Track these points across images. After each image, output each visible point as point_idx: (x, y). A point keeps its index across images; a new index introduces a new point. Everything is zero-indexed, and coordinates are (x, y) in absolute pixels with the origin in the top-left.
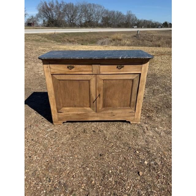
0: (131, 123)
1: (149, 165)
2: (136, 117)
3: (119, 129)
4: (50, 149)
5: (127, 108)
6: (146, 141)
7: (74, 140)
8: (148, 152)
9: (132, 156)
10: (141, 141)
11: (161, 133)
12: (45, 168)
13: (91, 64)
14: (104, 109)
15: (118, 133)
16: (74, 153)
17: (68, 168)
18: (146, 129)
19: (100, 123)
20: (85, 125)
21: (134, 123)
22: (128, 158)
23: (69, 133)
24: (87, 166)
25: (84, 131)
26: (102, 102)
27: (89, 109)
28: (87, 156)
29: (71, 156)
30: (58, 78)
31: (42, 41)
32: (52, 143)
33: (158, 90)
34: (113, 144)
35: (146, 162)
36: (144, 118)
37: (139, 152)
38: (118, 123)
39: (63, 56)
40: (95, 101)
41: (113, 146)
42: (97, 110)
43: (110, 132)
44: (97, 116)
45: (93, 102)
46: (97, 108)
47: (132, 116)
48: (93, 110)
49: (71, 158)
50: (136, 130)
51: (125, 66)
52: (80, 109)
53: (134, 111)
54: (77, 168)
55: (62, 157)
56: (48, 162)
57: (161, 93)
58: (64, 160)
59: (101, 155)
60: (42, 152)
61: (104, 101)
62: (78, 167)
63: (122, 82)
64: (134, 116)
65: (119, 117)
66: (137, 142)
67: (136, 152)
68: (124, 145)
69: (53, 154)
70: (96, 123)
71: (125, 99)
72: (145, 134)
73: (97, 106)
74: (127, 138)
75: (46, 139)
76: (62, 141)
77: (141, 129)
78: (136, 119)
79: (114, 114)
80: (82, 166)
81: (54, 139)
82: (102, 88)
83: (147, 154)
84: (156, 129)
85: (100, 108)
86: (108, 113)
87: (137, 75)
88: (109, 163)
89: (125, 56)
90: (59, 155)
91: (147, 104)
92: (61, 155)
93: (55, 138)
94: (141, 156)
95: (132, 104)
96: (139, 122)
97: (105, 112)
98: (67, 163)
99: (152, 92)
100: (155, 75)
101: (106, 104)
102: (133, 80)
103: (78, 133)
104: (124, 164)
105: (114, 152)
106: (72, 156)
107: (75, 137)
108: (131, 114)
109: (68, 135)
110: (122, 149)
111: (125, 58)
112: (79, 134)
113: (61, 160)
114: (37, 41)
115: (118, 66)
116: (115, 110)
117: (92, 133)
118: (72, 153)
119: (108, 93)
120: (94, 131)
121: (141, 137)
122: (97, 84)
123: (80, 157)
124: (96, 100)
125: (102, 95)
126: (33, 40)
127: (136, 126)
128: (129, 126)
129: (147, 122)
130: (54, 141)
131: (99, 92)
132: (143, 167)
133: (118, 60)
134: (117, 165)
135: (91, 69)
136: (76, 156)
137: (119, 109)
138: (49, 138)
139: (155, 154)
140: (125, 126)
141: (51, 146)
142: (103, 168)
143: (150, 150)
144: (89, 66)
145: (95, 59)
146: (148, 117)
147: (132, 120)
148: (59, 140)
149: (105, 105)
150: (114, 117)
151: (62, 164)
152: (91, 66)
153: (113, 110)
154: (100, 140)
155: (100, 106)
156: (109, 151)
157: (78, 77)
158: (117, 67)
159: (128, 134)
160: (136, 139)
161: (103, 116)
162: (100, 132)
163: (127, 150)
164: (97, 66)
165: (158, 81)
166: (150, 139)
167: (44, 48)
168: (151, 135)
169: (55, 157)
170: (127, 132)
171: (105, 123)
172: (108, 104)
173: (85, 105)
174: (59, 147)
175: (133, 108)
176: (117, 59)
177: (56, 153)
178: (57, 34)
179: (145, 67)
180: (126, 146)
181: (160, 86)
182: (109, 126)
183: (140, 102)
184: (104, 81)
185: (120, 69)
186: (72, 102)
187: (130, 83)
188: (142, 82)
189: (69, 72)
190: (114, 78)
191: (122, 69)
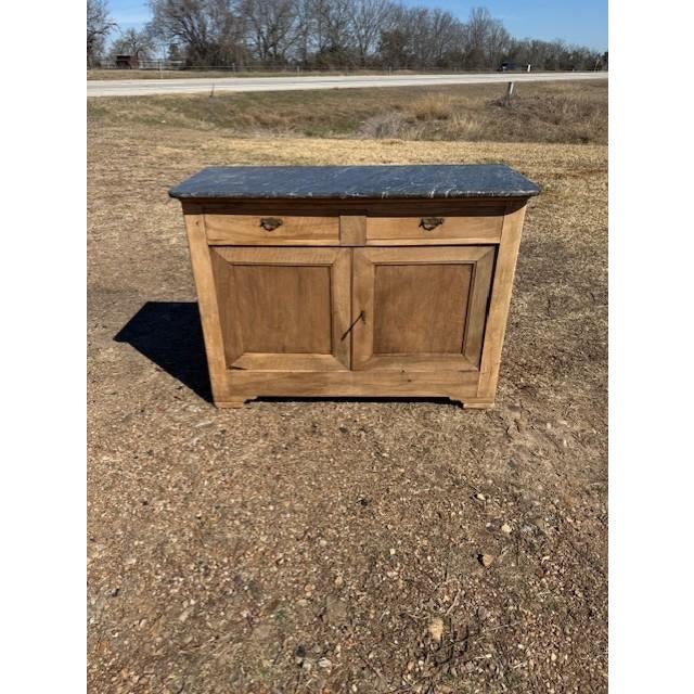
0: (465, 406)
1: (517, 535)
2: (481, 387)
3: (425, 426)
4: (206, 483)
5: (451, 357)
6: (511, 463)
7: (279, 456)
8: (515, 497)
9: (462, 507)
10: (494, 464)
11: (561, 440)
12: (191, 535)
13: (337, 214)
14: (375, 359)
15: (423, 437)
16: (282, 495)
17: (263, 539)
18: (512, 425)
19: (365, 406)
20: (315, 410)
21: (477, 406)
22: (449, 515)
23: (266, 435)
24: (320, 535)
25: (314, 430)
26: (370, 337)
27: (328, 358)
28: (321, 506)
29: (269, 504)
30: (230, 260)
31: (167, 124)
32: (212, 462)
33: (565, 299)
34: (403, 470)
35: (507, 529)
36: (511, 391)
37: (487, 498)
38: (425, 406)
39: (246, 189)
40: (349, 334)
41: (403, 475)
42: (354, 363)
43: (394, 432)
44: (355, 384)
45: (341, 336)
46: (354, 357)
47: (468, 383)
48: (343, 362)
49: (271, 508)
50: (479, 427)
51: (448, 220)
52: (301, 359)
53: (476, 369)
54: (288, 539)
55: (244, 505)
56: (199, 518)
57: (576, 310)
58: (249, 514)
59: (364, 502)
60: (181, 489)
61: (377, 332)
62: (292, 536)
63: (436, 271)
64: (476, 383)
65: (425, 387)
66: (481, 465)
67: (476, 496)
68: (439, 475)
69: (214, 497)
70: (349, 404)
71: (445, 326)
72: (510, 442)
73: (355, 351)
74: (450, 454)
75: (192, 451)
76: (244, 458)
77: (497, 427)
78: (481, 393)
79: (410, 377)
80: (305, 532)
81: (216, 450)
82: (372, 290)
83: (511, 504)
84: (549, 425)
85: (365, 358)
86: (391, 374)
87: (485, 250)
88: (390, 527)
89: (446, 188)
90: (233, 501)
91: (526, 346)
92: (240, 500)
93: (220, 449)
94: (493, 510)
95: (469, 344)
96: (493, 405)
97: (380, 369)
98: (260, 522)
99: (546, 305)
100: (559, 246)
101: (385, 344)
102: (472, 266)
103: (292, 435)
104: (436, 531)
105: (405, 495)
106: (273, 503)
107: (284, 446)
108: (465, 377)
109: (261, 441)
110: (433, 485)
111: (447, 193)
112: (297, 438)
113: (240, 514)
114: (151, 122)
115: (425, 219)
116: (414, 362)
117: (339, 435)
118: (273, 493)
119: (391, 308)
120: (343, 430)
121: (497, 452)
122: (355, 278)
123: (298, 506)
124: (351, 329)
125: (370, 314)
126: (136, 120)
127: (482, 416)
128: (458, 415)
129: (518, 405)
130: (218, 458)
131: (360, 303)
132: (496, 542)
133: (423, 199)
134: (414, 534)
135: (336, 231)
136: (287, 504)
137: (427, 360)
138: (203, 448)
139: (537, 503)
140: (444, 415)
141: (209, 471)
142: (370, 540)
143: (522, 490)
144: (330, 219)
145: (350, 198)
146: (524, 388)
147: (469, 395)
148: (232, 455)
149: (382, 349)
150: (410, 385)
151: (243, 527)
152: (336, 220)
153: (407, 362)
154: (365, 457)
155: (365, 350)
156: (391, 491)
157: (295, 257)
158: (422, 224)
159: (455, 439)
160: (479, 457)
161: (374, 383)
162: (363, 433)
163: (449, 491)
164: (356, 219)
165: (570, 266)
166: (525, 458)
167: (177, 150)
168: (529, 444)
169: (222, 505)
170: (450, 434)
171: (381, 404)
172: (391, 344)
173: (316, 344)
174: (234, 474)
175: (474, 359)
176: (420, 197)
177: (223, 495)
178: (220, 97)
179: (513, 223)
180: (446, 477)
181: (575, 286)
182: (393, 416)
183: (496, 338)
184: (379, 268)
185: (430, 229)
186: (274, 335)
187: (462, 275)
188: (502, 271)
189: (266, 237)
190: (412, 260)
191: (437, 230)
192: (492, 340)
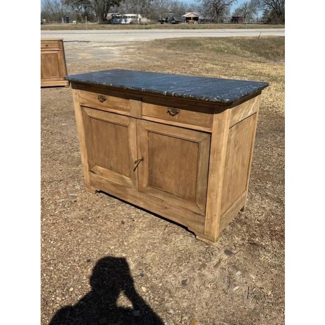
0: (197, 237)
2: (206, 228)
6: (184, 281)
7: (82, 222)
8: (162, 300)
10: (175, 277)
14: (149, 188)
16: (63, 239)
18: (215, 262)
21: (204, 240)
23: (89, 210)
26: (146, 173)
27: (128, 179)
28: (71, 252)
30: (89, 114)
32: (56, 212)
36: (240, 242)
40: (137, 169)
42: (140, 187)
44: (140, 199)
45: (133, 169)
47: (199, 223)
48: (134, 184)
52: (117, 176)
53: (203, 214)
59: (89, 261)
63: (179, 142)
64: (203, 224)
65: (175, 215)
71: (185, 180)
72: (200, 269)
73: (140, 179)
77: (204, 257)
78: (207, 232)
79: (167, 206)
82: (147, 146)
84: (239, 273)
85: (144, 185)
86: (157, 200)
87: (205, 135)
93: (65, 208)
96: (215, 244)
97: (152, 195)
101: (154, 181)
102: (198, 145)
108: (197, 217)
109: (84, 212)
111: (173, 94)
112: (99, 217)
115: (170, 109)
117: (118, 224)
119: (158, 159)
121: (185, 271)
122: (138, 137)
125: (146, 160)
128: (189, 241)
129: (234, 252)
130: (60, 212)
131: (141, 152)
133: (161, 95)
135: (129, 107)
138: (61, 205)
142: (70, 278)
145: (127, 89)
146: (253, 244)
147: (200, 231)
149: (153, 183)
150: (167, 211)
152: (127, 101)
155: (144, 181)
157: (112, 118)
158: (169, 111)
161: (149, 202)
164: (137, 102)
166: (197, 283)
168: (210, 277)
172: (157, 182)
173: (124, 170)
175: (202, 208)
179: (219, 120)
184: (150, 133)
185: (173, 115)
186: (107, 159)
187: (193, 149)
188: (214, 152)
189: (100, 105)
190: (165, 132)
191: (176, 117)
192: (211, 198)
